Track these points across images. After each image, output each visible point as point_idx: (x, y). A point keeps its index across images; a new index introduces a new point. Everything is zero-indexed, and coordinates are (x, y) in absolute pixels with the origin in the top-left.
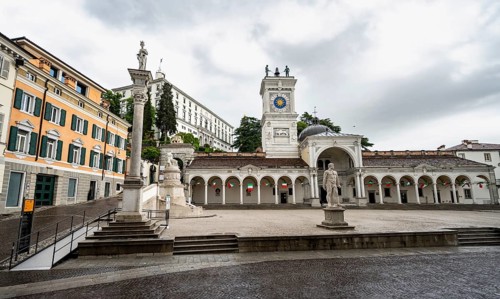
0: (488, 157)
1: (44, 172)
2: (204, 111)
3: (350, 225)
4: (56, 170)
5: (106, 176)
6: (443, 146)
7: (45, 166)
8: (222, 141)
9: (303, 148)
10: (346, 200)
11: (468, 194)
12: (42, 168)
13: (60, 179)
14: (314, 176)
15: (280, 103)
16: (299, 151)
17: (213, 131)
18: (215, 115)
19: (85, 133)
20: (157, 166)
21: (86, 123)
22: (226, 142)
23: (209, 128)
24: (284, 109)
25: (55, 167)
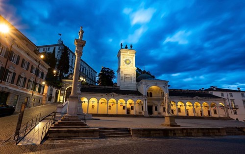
0: (222, 95)
1: (4, 90)
2: (83, 63)
3: (178, 124)
4: (10, 89)
5: (34, 94)
6: (203, 88)
7: (4, 86)
8: (90, 79)
9: (139, 85)
10: (159, 113)
11: (215, 112)
12: (3, 88)
13: (11, 95)
14: (145, 100)
15: (128, 62)
16: (137, 87)
17: (86, 73)
18: (88, 66)
19: (27, 69)
20: (59, 91)
21: (29, 64)
22: (92, 80)
23: (84, 72)
24: (130, 65)
25: (10, 88)
